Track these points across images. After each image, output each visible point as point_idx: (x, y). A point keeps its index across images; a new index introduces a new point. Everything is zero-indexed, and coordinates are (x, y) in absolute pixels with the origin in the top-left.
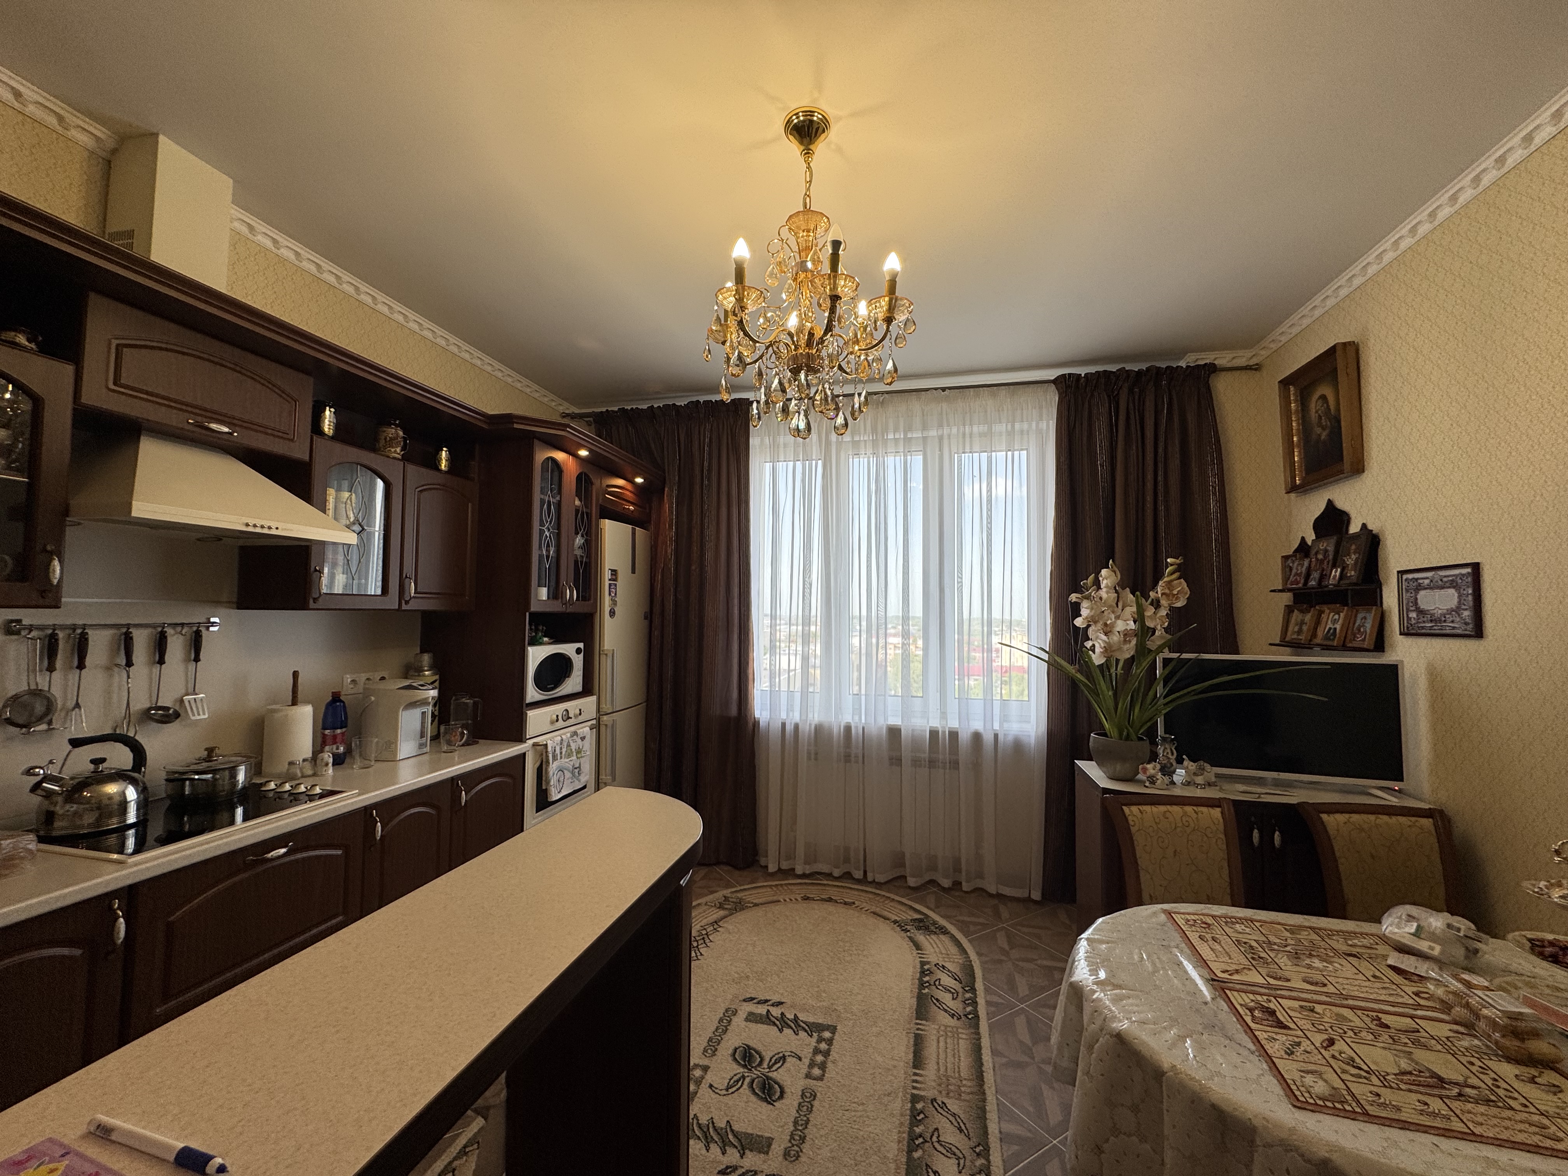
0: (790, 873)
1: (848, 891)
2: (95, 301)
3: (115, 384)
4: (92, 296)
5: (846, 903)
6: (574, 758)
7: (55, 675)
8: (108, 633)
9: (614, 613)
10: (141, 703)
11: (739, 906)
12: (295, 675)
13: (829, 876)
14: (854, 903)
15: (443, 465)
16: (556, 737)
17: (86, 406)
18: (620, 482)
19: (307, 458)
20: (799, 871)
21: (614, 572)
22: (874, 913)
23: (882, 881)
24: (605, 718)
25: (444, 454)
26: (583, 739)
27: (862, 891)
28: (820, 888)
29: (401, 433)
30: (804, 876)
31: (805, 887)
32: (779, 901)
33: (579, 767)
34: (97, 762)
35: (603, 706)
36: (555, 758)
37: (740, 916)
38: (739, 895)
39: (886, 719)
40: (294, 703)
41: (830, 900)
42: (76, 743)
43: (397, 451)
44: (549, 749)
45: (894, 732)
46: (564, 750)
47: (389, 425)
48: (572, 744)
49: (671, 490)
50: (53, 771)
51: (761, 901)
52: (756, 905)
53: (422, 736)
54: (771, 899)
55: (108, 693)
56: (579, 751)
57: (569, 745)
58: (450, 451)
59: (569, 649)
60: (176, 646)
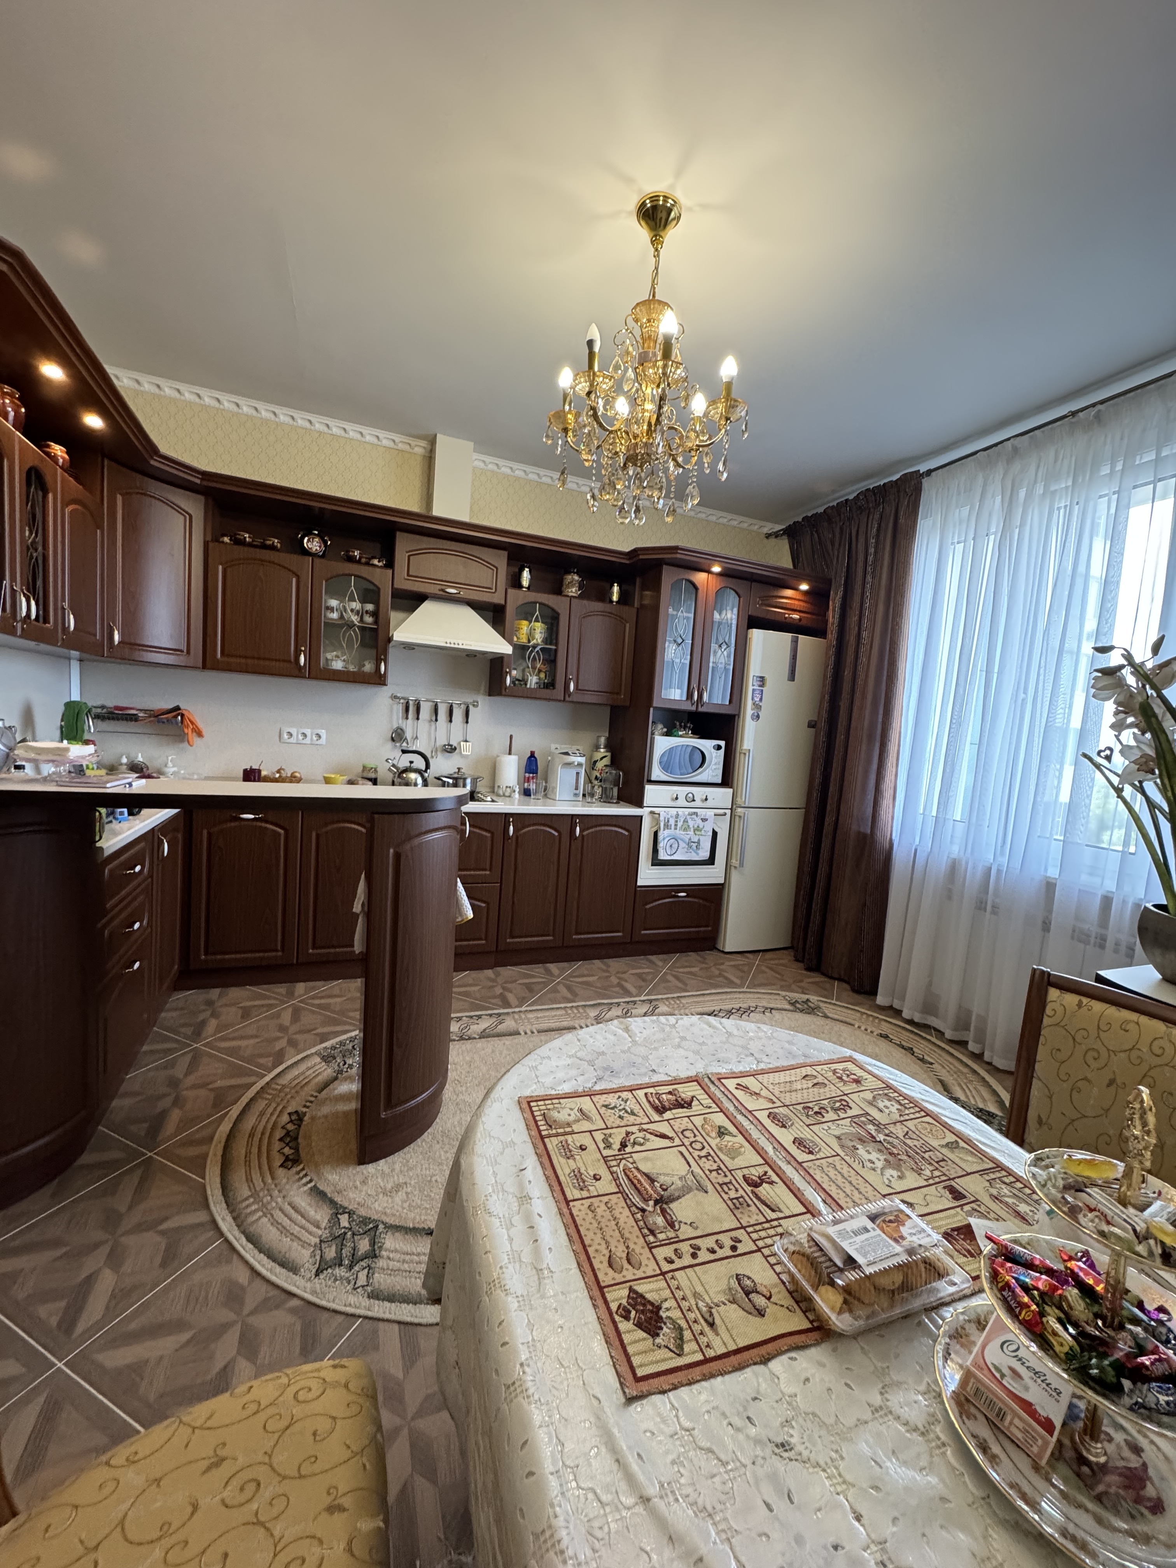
0: (898, 1013)
1: (943, 1054)
2: (400, 536)
3: (408, 575)
4: (398, 534)
5: (922, 1060)
6: (692, 833)
7: (410, 721)
8: (430, 704)
9: (758, 717)
10: (442, 741)
11: (810, 1010)
12: (511, 737)
13: (940, 1034)
14: (932, 1064)
15: (615, 598)
16: (673, 811)
17: (397, 589)
18: (789, 593)
19: (503, 602)
20: (906, 1014)
21: (762, 680)
22: (941, 1081)
23: (1001, 1067)
24: (739, 810)
25: (616, 588)
26: (704, 820)
27: (961, 1061)
28: (917, 1038)
29: (576, 577)
30: (911, 1022)
31: (899, 1030)
32: (853, 1025)
33: (698, 842)
34: (411, 762)
35: (739, 799)
36: (667, 826)
37: (798, 1016)
38: (821, 1005)
39: (1046, 870)
40: (510, 753)
41: (910, 1050)
42: (404, 752)
43: (573, 591)
44: (662, 818)
45: (1050, 887)
46: (680, 824)
47: (569, 573)
48: (690, 821)
49: (836, 594)
50: (395, 762)
51: (836, 1017)
52: (826, 1017)
53: (577, 789)
54: (844, 1019)
55: (429, 733)
56: (697, 829)
57: (685, 821)
58: (620, 585)
59: (707, 745)
60: (458, 714)
